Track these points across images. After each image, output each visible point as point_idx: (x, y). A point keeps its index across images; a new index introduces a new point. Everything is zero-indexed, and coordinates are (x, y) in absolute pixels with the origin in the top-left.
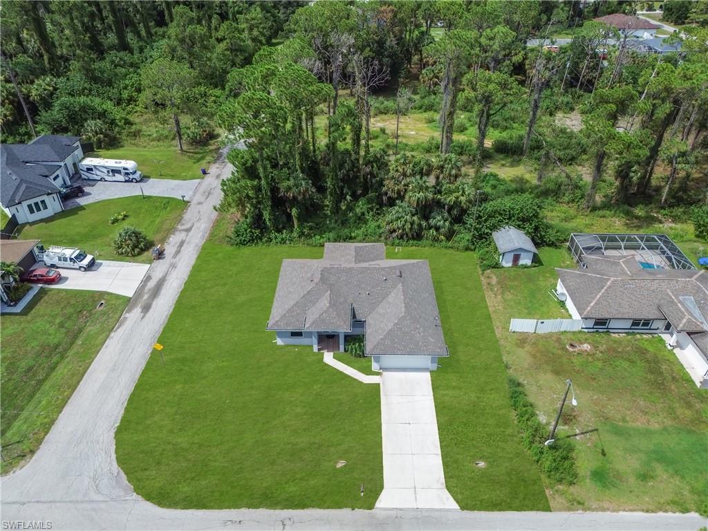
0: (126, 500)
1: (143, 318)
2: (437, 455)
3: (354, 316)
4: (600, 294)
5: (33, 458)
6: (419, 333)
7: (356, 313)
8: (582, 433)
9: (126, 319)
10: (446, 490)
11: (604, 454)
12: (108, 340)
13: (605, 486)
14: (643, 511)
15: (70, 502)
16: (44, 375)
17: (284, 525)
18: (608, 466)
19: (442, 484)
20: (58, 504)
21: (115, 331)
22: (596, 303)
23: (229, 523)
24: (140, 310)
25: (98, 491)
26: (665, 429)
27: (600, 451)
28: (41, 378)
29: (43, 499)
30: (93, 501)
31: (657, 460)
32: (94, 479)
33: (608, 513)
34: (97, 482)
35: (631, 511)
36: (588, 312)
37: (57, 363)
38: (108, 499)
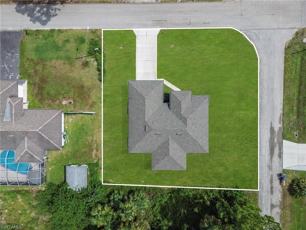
0: (244, 30)
1: (271, 124)
2: (137, 48)
3: (169, 105)
4: (47, 122)
5: (284, 46)
6: (140, 89)
7: (168, 106)
8: (82, 57)
9: (280, 123)
10: (136, 35)
11: (77, 49)
12: (282, 108)
13: (82, 38)
14: (73, 30)
15: (263, 29)
16: (301, 88)
17: (190, 23)
18: (78, 45)
19: (137, 37)
20: (267, 28)
21: (281, 114)
22: (52, 117)
23: (208, 23)
24: (275, 129)
25: (255, 33)
26: (50, 60)
27: (78, 50)
28: (302, 86)
29: (273, 30)
30: (255, 30)
31: (60, 47)
32: (258, 38)
33: (84, 29)
34: (257, 37)
35: (77, 29)
36: (58, 112)
37: (299, 95)
38: (251, 31)
